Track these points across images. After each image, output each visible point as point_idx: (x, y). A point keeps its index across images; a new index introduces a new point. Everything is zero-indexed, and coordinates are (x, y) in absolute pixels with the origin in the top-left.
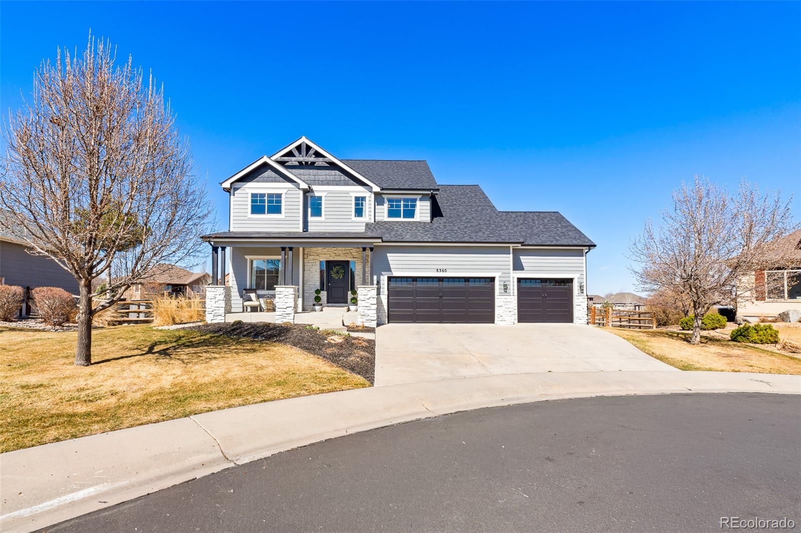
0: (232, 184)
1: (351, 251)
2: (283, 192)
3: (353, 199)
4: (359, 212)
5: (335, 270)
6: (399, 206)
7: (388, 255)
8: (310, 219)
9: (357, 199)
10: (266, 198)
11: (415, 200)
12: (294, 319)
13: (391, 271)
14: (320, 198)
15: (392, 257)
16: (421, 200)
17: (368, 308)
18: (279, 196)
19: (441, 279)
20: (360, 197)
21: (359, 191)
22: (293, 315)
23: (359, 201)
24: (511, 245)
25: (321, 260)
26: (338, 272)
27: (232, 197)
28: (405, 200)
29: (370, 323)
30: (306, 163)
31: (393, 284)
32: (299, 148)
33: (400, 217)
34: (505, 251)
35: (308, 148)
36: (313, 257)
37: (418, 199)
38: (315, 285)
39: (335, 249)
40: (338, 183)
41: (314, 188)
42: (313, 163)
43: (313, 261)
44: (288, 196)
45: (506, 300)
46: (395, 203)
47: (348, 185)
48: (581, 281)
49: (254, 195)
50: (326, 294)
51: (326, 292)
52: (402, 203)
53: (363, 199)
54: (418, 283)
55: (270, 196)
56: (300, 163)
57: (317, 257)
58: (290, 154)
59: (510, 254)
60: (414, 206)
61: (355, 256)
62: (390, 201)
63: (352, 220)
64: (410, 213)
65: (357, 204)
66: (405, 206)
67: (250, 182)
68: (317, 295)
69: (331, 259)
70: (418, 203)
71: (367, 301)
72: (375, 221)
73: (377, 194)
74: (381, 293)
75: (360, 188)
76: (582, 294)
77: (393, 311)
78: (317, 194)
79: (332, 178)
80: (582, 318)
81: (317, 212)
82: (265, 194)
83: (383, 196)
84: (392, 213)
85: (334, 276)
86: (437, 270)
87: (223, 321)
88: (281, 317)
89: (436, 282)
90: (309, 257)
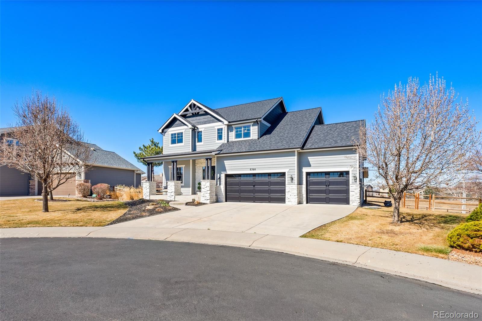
0: (163, 131)
2: (183, 131)
4: (220, 137)
6: (241, 131)
7: (225, 161)
8: (197, 144)
9: (218, 130)
10: (176, 135)
11: (249, 126)
12: (175, 198)
13: (226, 171)
14: (201, 131)
15: (227, 163)
16: (253, 125)
17: (206, 193)
18: (182, 133)
19: (254, 175)
20: (220, 129)
21: (218, 125)
22: (174, 196)
23: (220, 131)
24: (296, 150)
27: (164, 136)
28: (245, 127)
29: (207, 201)
30: (195, 113)
31: (228, 179)
32: (190, 106)
33: (242, 138)
35: (195, 105)
36: (199, 165)
37: (251, 125)
38: (200, 180)
40: (209, 122)
41: (199, 126)
42: (198, 113)
43: (199, 167)
44: (186, 133)
45: (292, 188)
46: (239, 130)
47: (214, 122)
49: (172, 135)
52: (243, 129)
53: (222, 129)
54: (241, 177)
55: (178, 134)
56: (193, 114)
57: (201, 165)
58: (187, 110)
59: (295, 156)
60: (249, 130)
62: (236, 128)
63: (216, 142)
64: (247, 135)
65: (218, 133)
66: (244, 130)
67: (170, 127)
68: (199, 186)
70: (251, 128)
71: (205, 188)
72: (228, 141)
73: (228, 126)
74: (221, 184)
75: (220, 123)
76: (356, 183)
77: (229, 195)
78: (200, 130)
79: (206, 120)
80: (355, 201)
81: (200, 140)
82: (176, 133)
83: (233, 126)
84: (238, 136)
86: (250, 169)
87: (149, 199)
88: (170, 197)
89: (252, 176)
90: (198, 165)
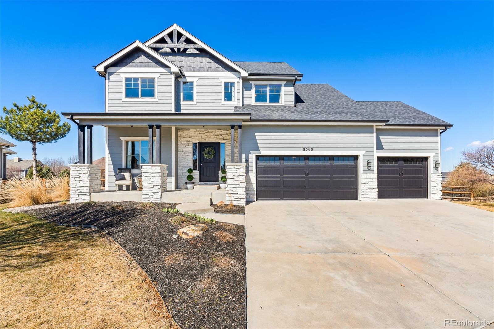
0: (106, 68)
1: (221, 133)
2: (156, 76)
3: (223, 85)
4: (228, 97)
5: (206, 151)
6: (266, 92)
7: (256, 134)
8: (182, 103)
9: (226, 84)
10: (139, 82)
11: (280, 86)
12: (161, 198)
13: (259, 150)
14: (192, 83)
15: (259, 136)
16: (285, 85)
17: (237, 186)
18: (152, 79)
19: (307, 158)
20: (229, 82)
21: (229, 76)
22: (160, 193)
23: (229, 86)
24: (374, 124)
25: (194, 141)
26: (209, 153)
27: (107, 81)
28: (271, 86)
29: (239, 202)
30: (179, 49)
31: (261, 163)
32: (171, 35)
33: (266, 101)
34: (369, 130)
35: (180, 35)
36: (186, 139)
37: (283, 85)
38: (188, 165)
39: (206, 131)
40: (208, 69)
41: (186, 74)
42: (185, 50)
43: (186, 143)
44: (160, 80)
46: (261, 89)
47: (218, 71)
48: (436, 159)
49: (128, 80)
50: (198, 173)
51: (198, 171)
52: (268, 88)
53: (232, 84)
54: (284, 161)
55: (143, 80)
56: (172, 49)
57: (190, 139)
58: (162, 41)
59: (373, 133)
60: (279, 91)
61: (224, 138)
62: (256, 86)
63: (222, 104)
64: (275, 98)
65: (226, 89)
66: (271, 91)
67: (124, 66)
68: (189, 174)
69: (203, 140)
70: (283, 88)
71: (236, 179)
72: (243, 106)
73: (245, 80)
74: (250, 172)
75: (230, 74)
76: (437, 172)
77: (261, 189)
78: (188, 80)
79: (202, 65)
80: (437, 194)
81: (189, 97)
82: (139, 78)
83: (251, 82)
84: (260, 98)
85: (206, 156)
86: (304, 149)
87: (88, 201)
88: (148, 196)
89: (302, 160)
90: (183, 139)
